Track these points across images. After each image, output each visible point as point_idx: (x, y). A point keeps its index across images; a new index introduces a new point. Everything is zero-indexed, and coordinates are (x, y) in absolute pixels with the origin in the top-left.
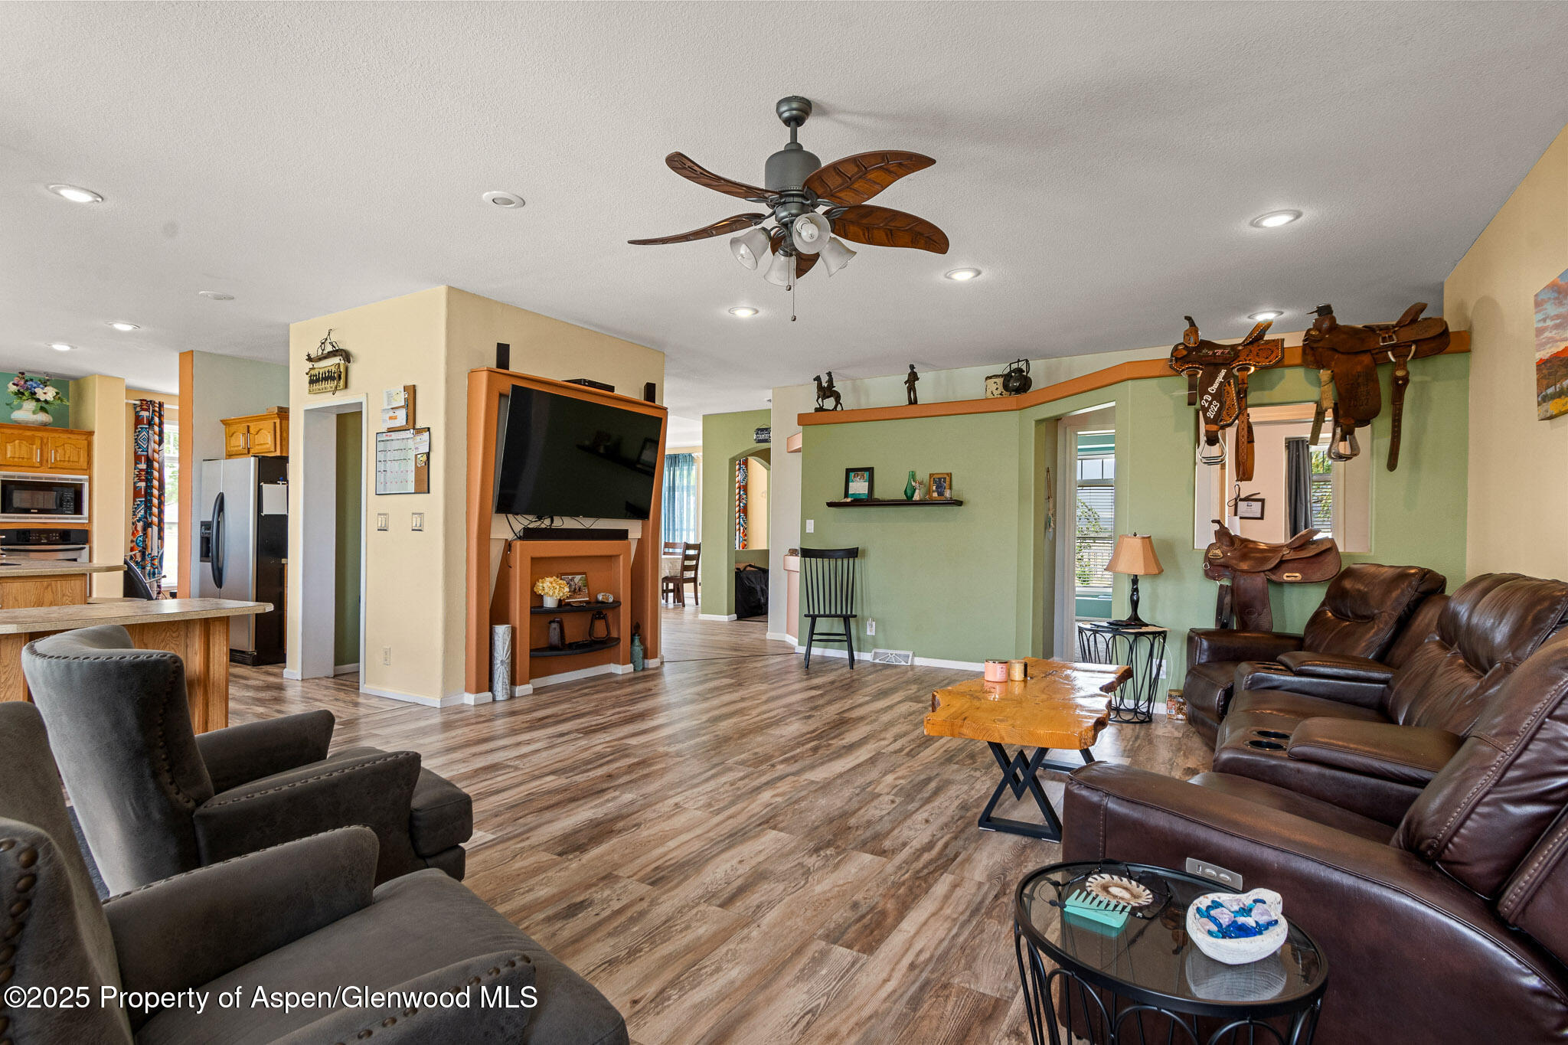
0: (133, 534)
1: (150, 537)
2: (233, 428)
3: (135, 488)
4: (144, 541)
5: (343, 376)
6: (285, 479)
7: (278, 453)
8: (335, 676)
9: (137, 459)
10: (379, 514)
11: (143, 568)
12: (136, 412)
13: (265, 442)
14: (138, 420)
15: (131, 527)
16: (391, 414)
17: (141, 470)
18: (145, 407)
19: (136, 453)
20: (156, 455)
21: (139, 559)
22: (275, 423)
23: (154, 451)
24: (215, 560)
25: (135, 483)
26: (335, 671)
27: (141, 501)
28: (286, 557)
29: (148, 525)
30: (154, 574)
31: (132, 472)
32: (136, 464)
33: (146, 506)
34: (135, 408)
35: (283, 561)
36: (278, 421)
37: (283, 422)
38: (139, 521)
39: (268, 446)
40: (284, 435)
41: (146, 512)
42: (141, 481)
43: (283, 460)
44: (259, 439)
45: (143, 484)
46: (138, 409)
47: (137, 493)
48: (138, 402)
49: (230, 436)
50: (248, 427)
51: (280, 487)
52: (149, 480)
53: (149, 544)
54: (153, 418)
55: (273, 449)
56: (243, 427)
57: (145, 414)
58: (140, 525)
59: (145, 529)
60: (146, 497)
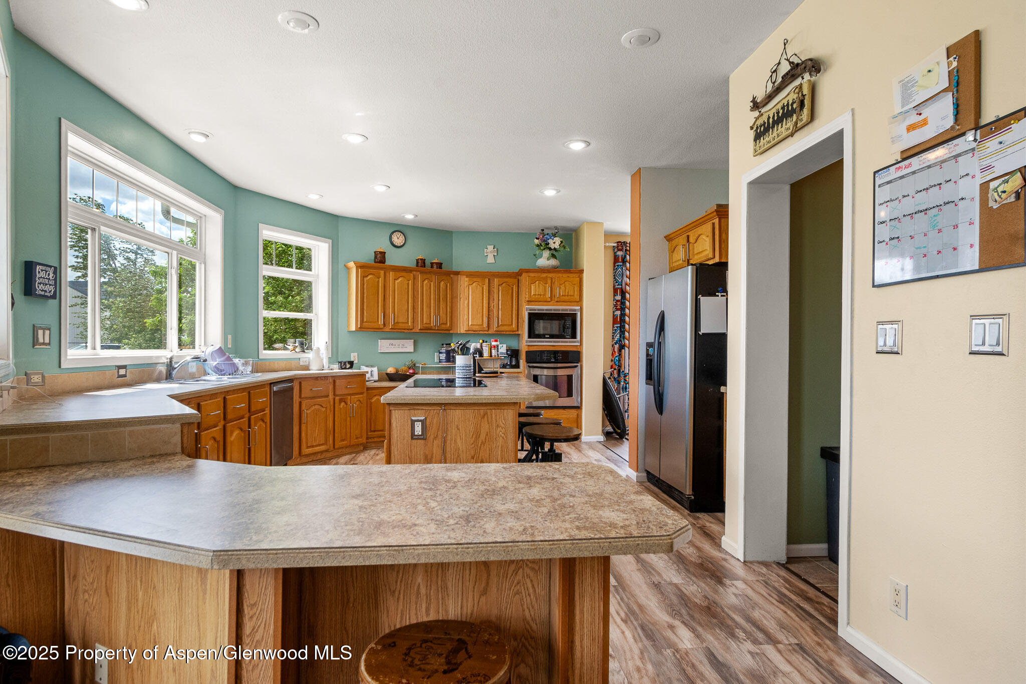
0: (612, 354)
1: (623, 357)
2: (674, 242)
3: (614, 315)
4: (619, 360)
5: (807, 102)
6: (725, 291)
7: (717, 260)
8: (791, 560)
9: (615, 291)
10: (879, 323)
11: (619, 383)
12: (615, 253)
13: (704, 250)
14: (616, 259)
15: (610, 348)
16: (914, 119)
17: (618, 301)
18: (620, 248)
19: (614, 286)
20: (628, 288)
21: (616, 376)
22: (714, 224)
23: (626, 284)
24: (656, 384)
25: (614, 312)
26: (788, 551)
27: (617, 327)
28: (725, 385)
29: (622, 347)
30: (626, 388)
31: (612, 303)
32: (614, 296)
33: (621, 331)
34: (614, 250)
35: (722, 389)
36: (716, 221)
37: (723, 220)
38: (616, 344)
39: (707, 252)
40: (724, 236)
41: (620, 336)
42: (617, 310)
43: (722, 267)
44: (698, 247)
45: (618, 313)
46: (616, 250)
47: (615, 321)
48: (615, 245)
49: (673, 250)
50: (688, 237)
51: (719, 299)
52: (622, 309)
53: (623, 363)
54: (625, 256)
55: (711, 256)
56: (682, 240)
57: (620, 253)
58: (617, 346)
59: (620, 351)
60: (621, 324)
